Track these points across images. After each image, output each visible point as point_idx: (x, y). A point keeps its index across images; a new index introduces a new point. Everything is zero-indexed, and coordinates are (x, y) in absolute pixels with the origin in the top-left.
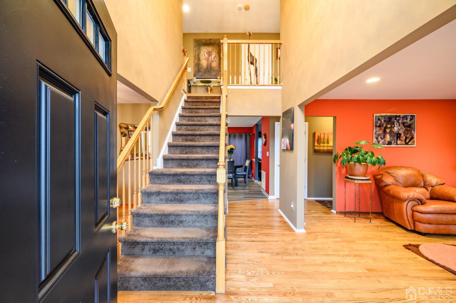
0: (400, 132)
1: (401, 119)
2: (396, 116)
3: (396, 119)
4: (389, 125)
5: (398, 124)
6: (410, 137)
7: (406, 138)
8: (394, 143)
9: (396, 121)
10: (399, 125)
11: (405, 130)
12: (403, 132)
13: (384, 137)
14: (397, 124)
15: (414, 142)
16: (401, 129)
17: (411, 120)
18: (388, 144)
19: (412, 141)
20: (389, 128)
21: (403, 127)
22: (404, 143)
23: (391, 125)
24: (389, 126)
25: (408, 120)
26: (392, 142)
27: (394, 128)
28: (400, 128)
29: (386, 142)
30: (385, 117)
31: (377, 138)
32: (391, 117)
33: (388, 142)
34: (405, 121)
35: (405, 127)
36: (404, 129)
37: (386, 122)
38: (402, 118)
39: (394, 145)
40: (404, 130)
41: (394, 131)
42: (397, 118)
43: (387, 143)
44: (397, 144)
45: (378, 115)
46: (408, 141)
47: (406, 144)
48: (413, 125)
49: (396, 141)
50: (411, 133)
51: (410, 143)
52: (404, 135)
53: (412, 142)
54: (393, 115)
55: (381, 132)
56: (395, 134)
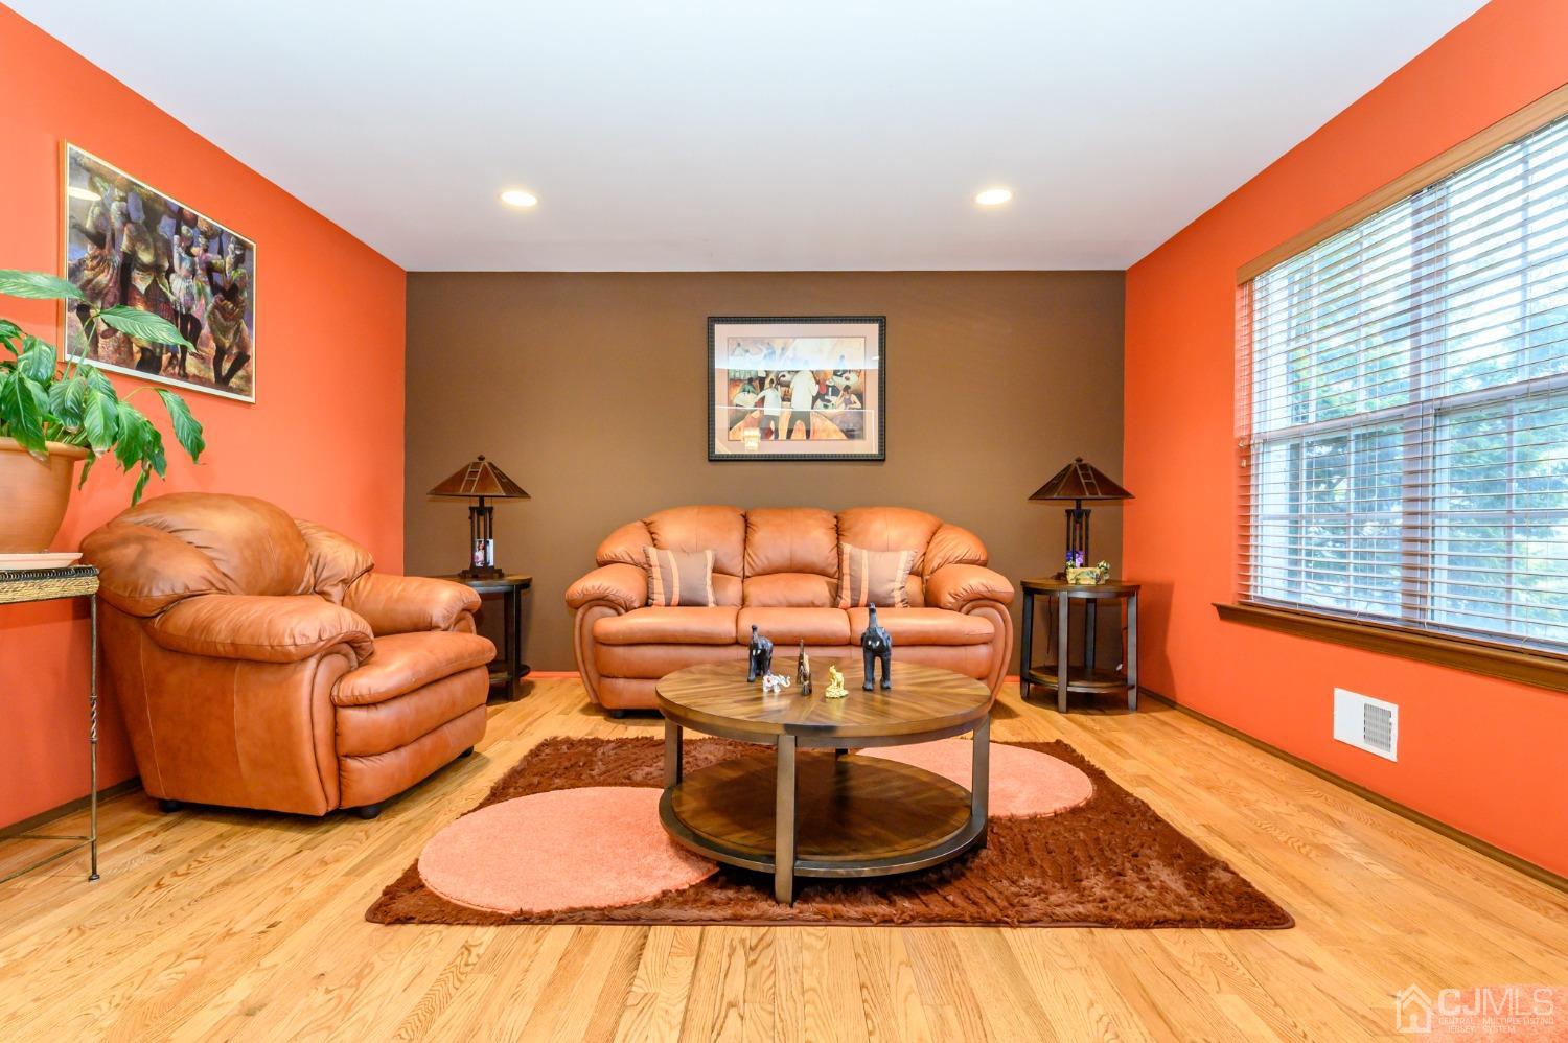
0: (196, 311)
1: (202, 240)
2: (179, 217)
3: (178, 231)
4: (147, 248)
5: (186, 265)
6: (235, 351)
7: (221, 352)
8: (170, 362)
9: (179, 245)
10: (193, 273)
11: (216, 307)
12: (209, 316)
14: (181, 260)
15: (248, 379)
16: (199, 293)
17: (239, 261)
18: (141, 366)
19: (241, 373)
20: (145, 268)
21: (208, 289)
22: (212, 375)
23: (156, 255)
24: (146, 257)
25: (229, 259)
26: (160, 358)
27: (168, 278)
28: (195, 291)
29: (135, 349)
31: (84, 313)
32: (156, 205)
33: (143, 350)
34: (215, 258)
35: (215, 289)
36: (212, 301)
37: (129, 225)
38: (204, 234)
39: (172, 376)
40: (210, 306)
41: (172, 298)
42: (184, 229)
43: (138, 357)
44: (185, 377)
45: (87, 157)
46: (226, 366)
47: (222, 381)
48: (246, 294)
49: (179, 356)
50: (238, 331)
51: (234, 382)
52: (213, 331)
53: (242, 378)
54: (166, 203)
55: (104, 279)
56: (176, 312)
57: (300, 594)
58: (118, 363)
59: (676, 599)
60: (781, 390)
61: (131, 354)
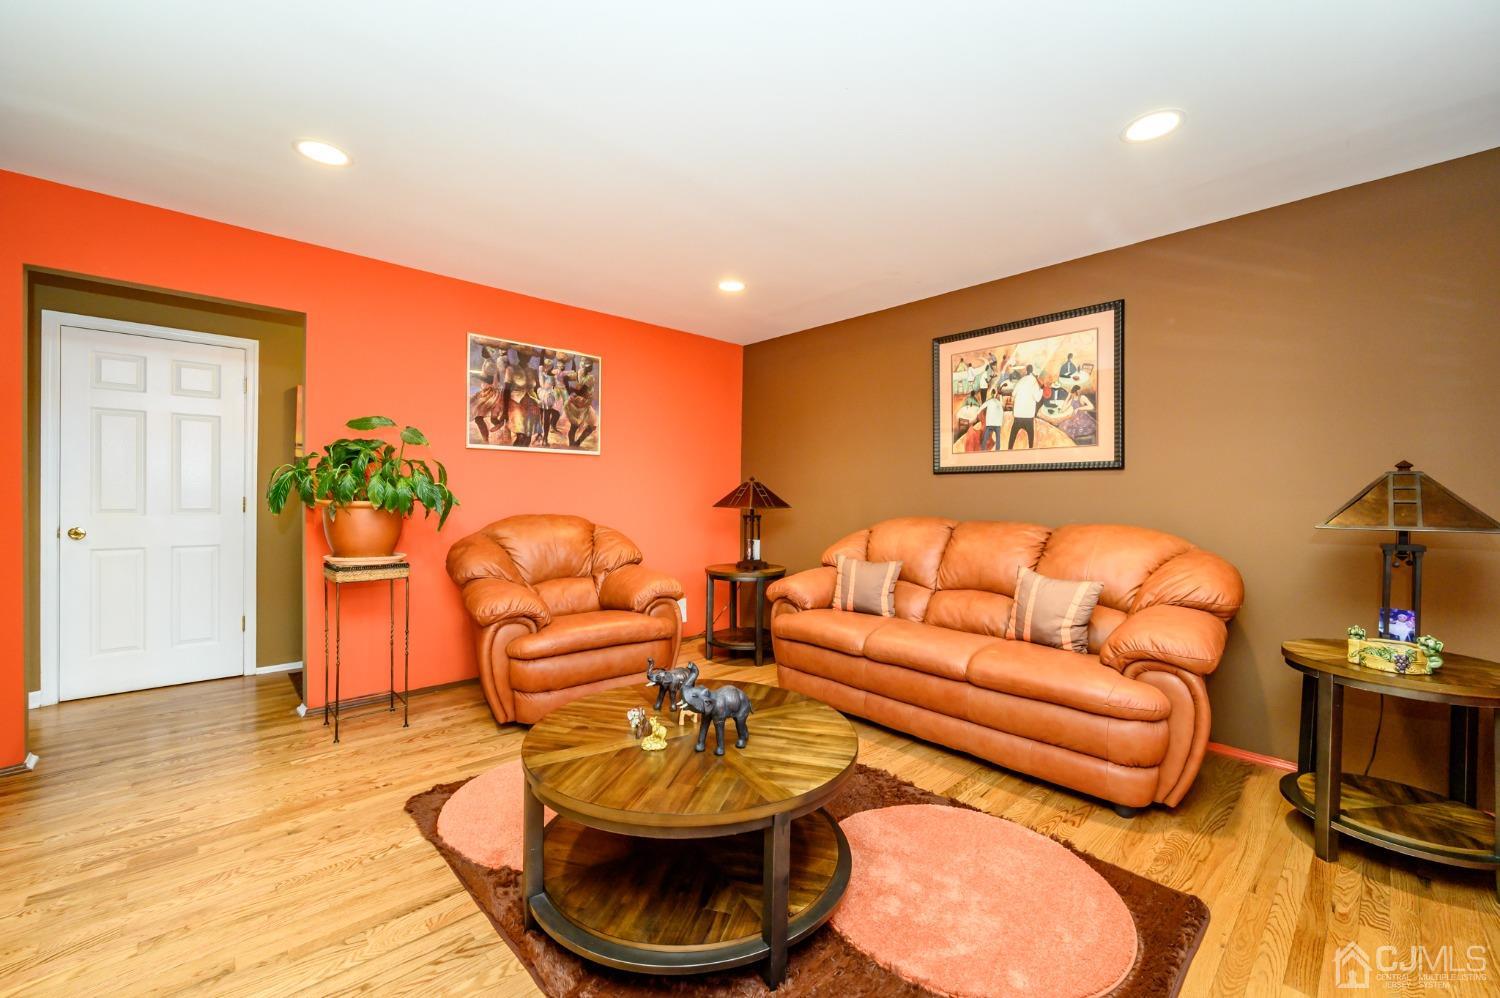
0: (556, 407)
1: (560, 365)
2: (543, 354)
3: (542, 363)
4: (521, 377)
5: (549, 381)
6: (585, 425)
7: (574, 428)
8: (537, 439)
9: (543, 371)
10: (554, 385)
11: (571, 401)
12: (566, 408)
13: (506, 417)
14: (545, 379)
15: (594, 441)
16: (558, 395)
17: (588, 371)
18: (517, 443)
19: (589, 438)
20: (520, 389)
21: (565, 392)
22: (568, 442)
23: (528, 380)
24: (520, 382)
25: (581, 371)
26: (530, 438)
27: (536, 391)
28: (555, 394)
29: (513, 434)
30: (507, 348)
31: (479, 420)
32: (527, 352)
34: (570, 373)
35: (570, 390)
36: (568, 398)
37: (510, 368)
38: (562, 361)
39: (538, 446)
40: (566, 402)
41: (539, 402)
42: (546, 361)
43: (514, 439)
44: (548, 445)
45: (482, 338)
46: (578, 435)
47: (575, 444)
48: (593, 390)
49: (543, 434)
50: (588, 413)
51: (583, 444)
52: (568, 416)
53: (590, 441)
54: (533, 349)
55: (492, 400)
56: (542, 410)
57: (580, 577)
58: (501, 444)
59: (850, 605)
60: (1004, 398)
61: (510, 437)
